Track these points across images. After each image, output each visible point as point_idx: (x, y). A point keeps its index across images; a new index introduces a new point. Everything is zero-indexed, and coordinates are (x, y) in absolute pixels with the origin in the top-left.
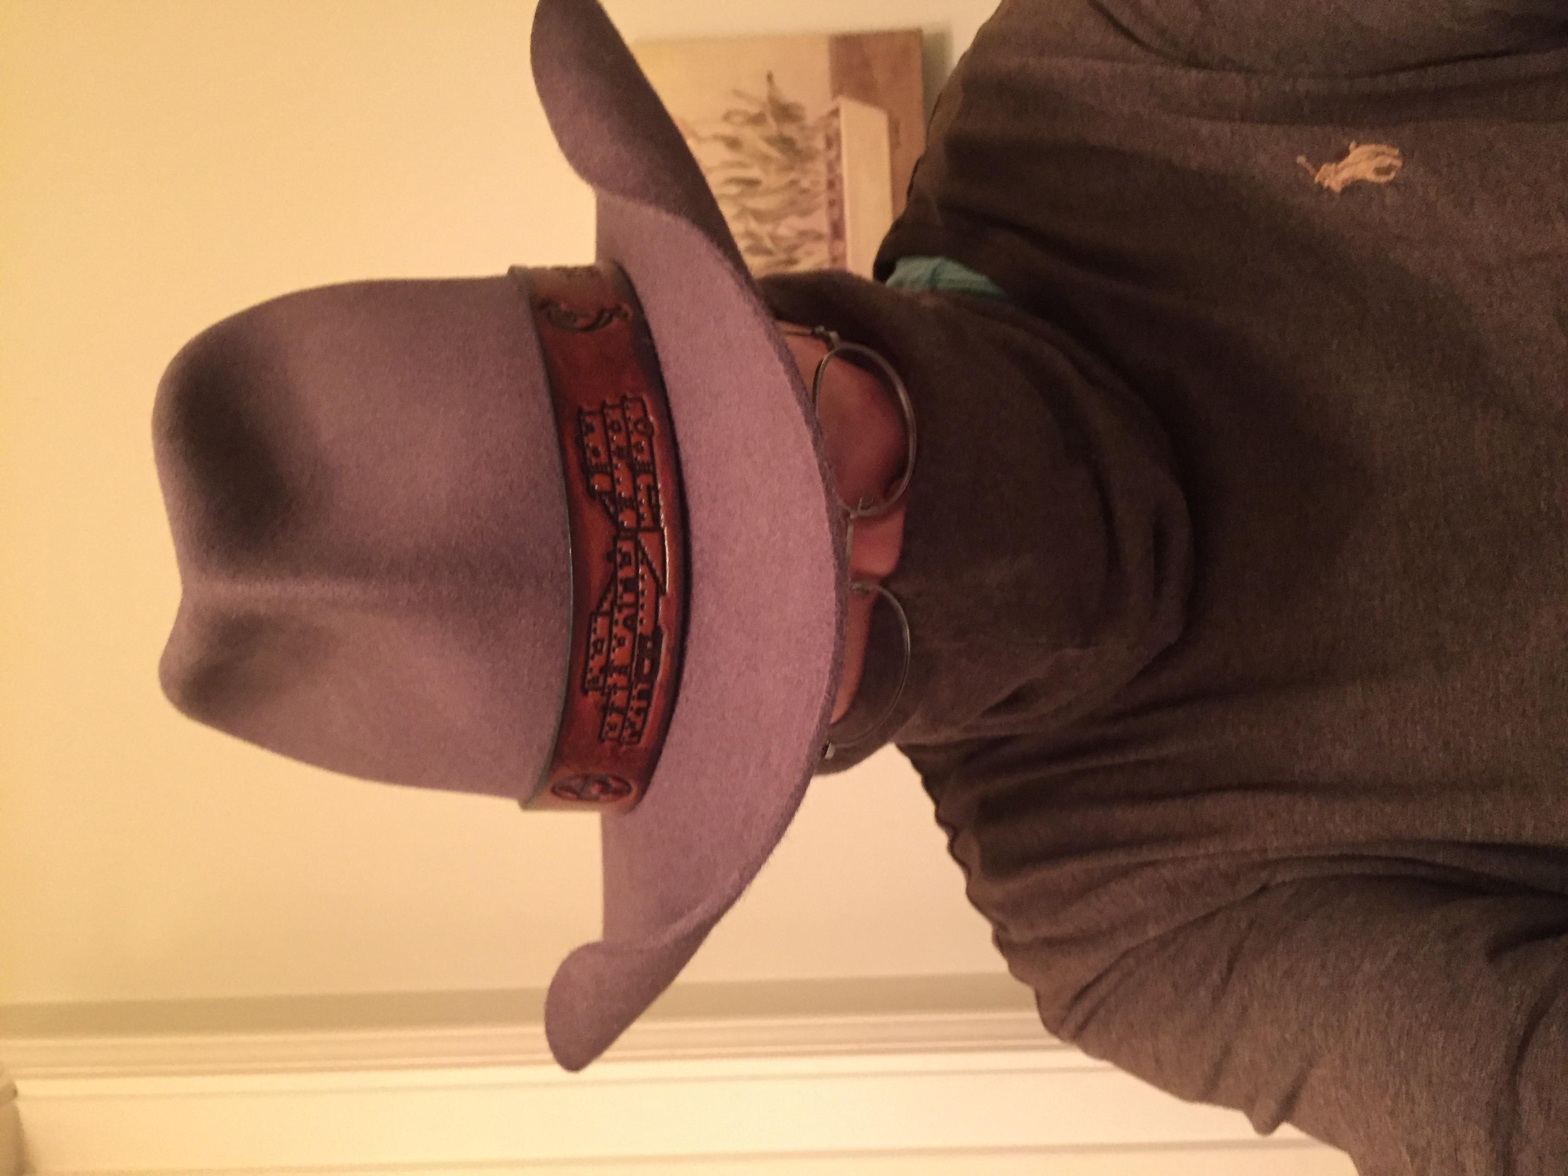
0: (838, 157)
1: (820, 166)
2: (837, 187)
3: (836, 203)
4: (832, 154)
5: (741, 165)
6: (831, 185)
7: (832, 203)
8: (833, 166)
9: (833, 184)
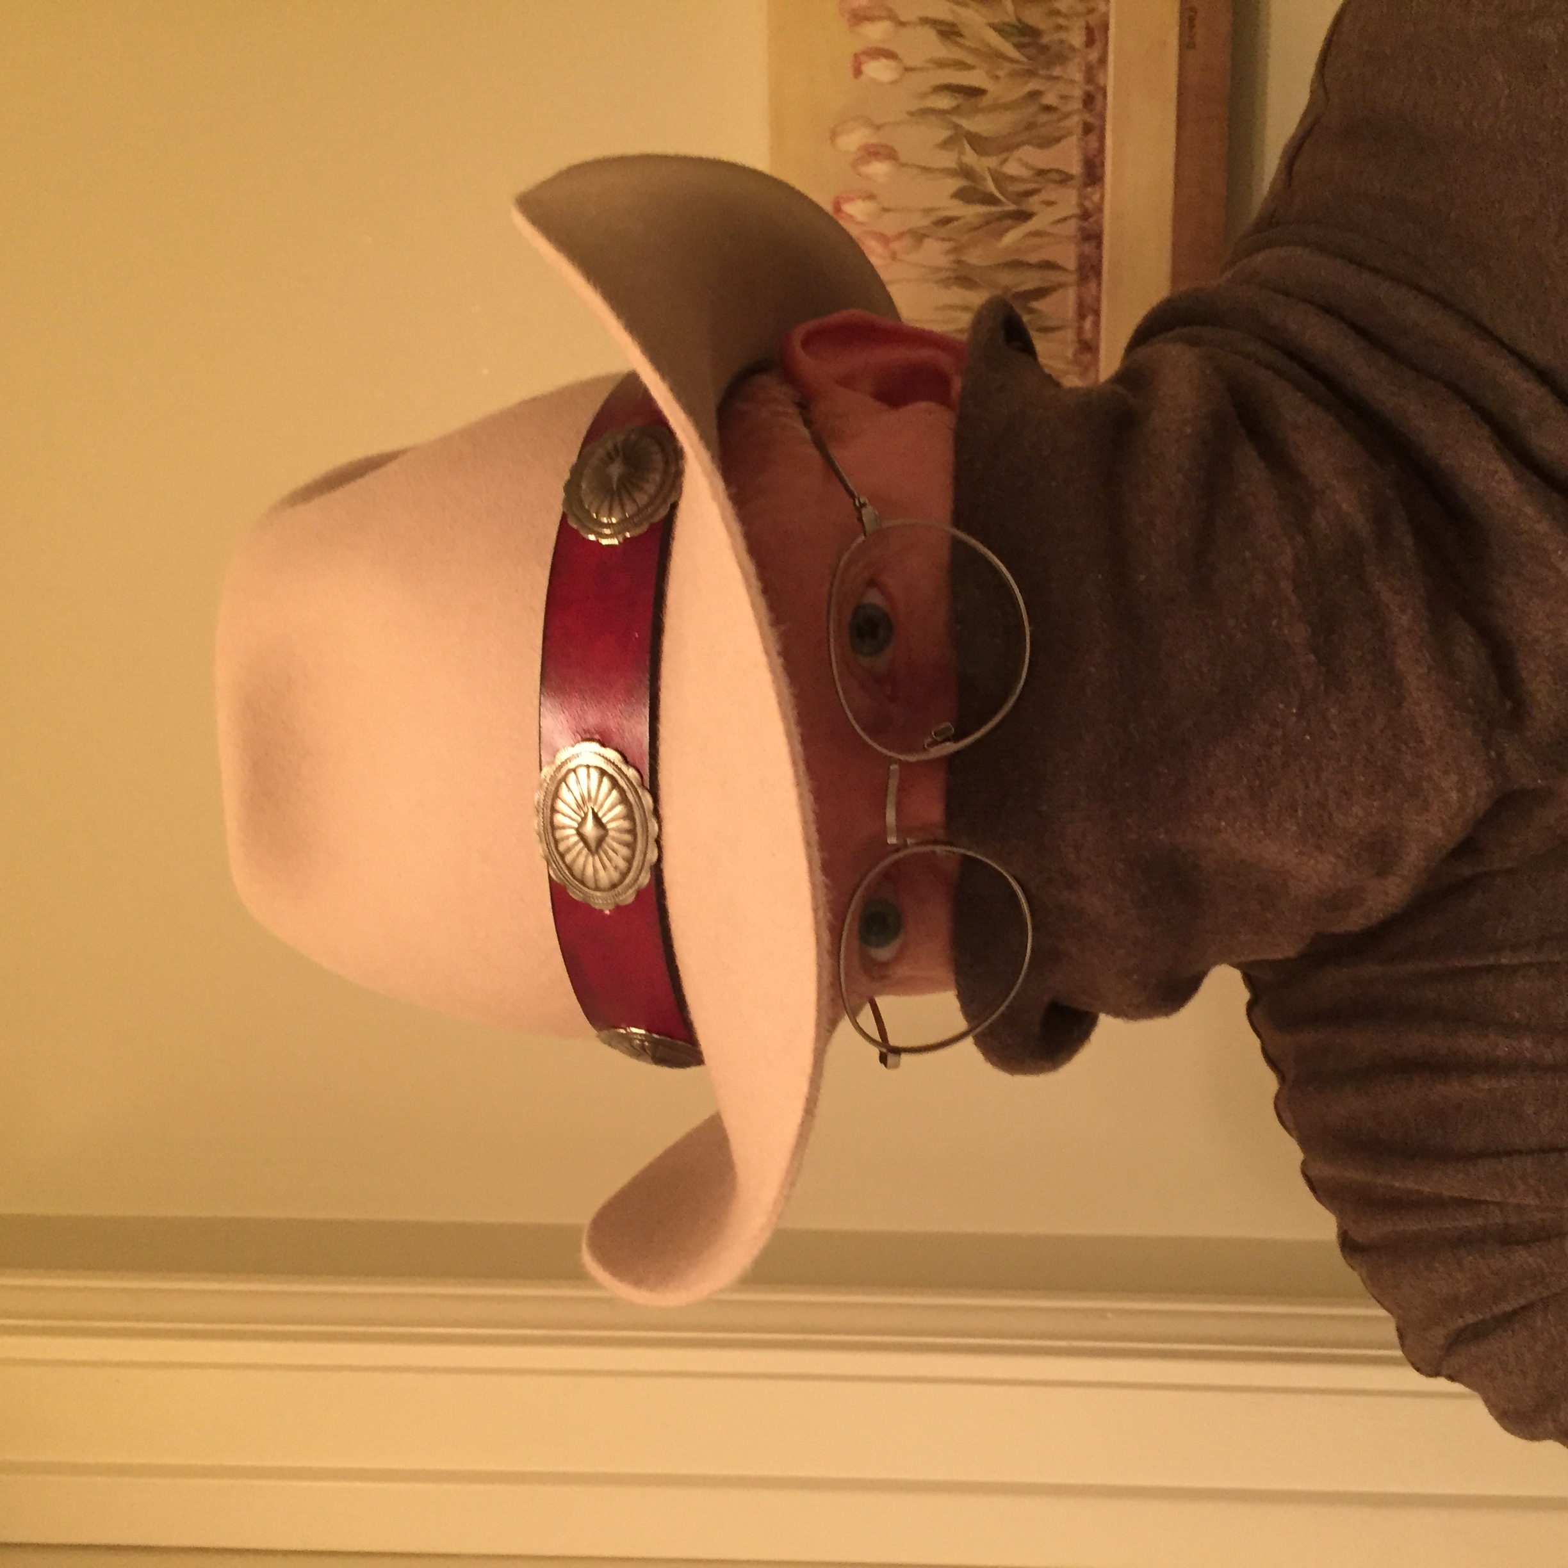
0: (1103, 61)
1: (1075, 72)
2: (1098, 106)
3: (1093, 130)
4: (1093, 55)
5: (961, 65)
6: (1089, 100)
7: (1087, 129)
8: (1092, 73)
9: (1092, 100)
